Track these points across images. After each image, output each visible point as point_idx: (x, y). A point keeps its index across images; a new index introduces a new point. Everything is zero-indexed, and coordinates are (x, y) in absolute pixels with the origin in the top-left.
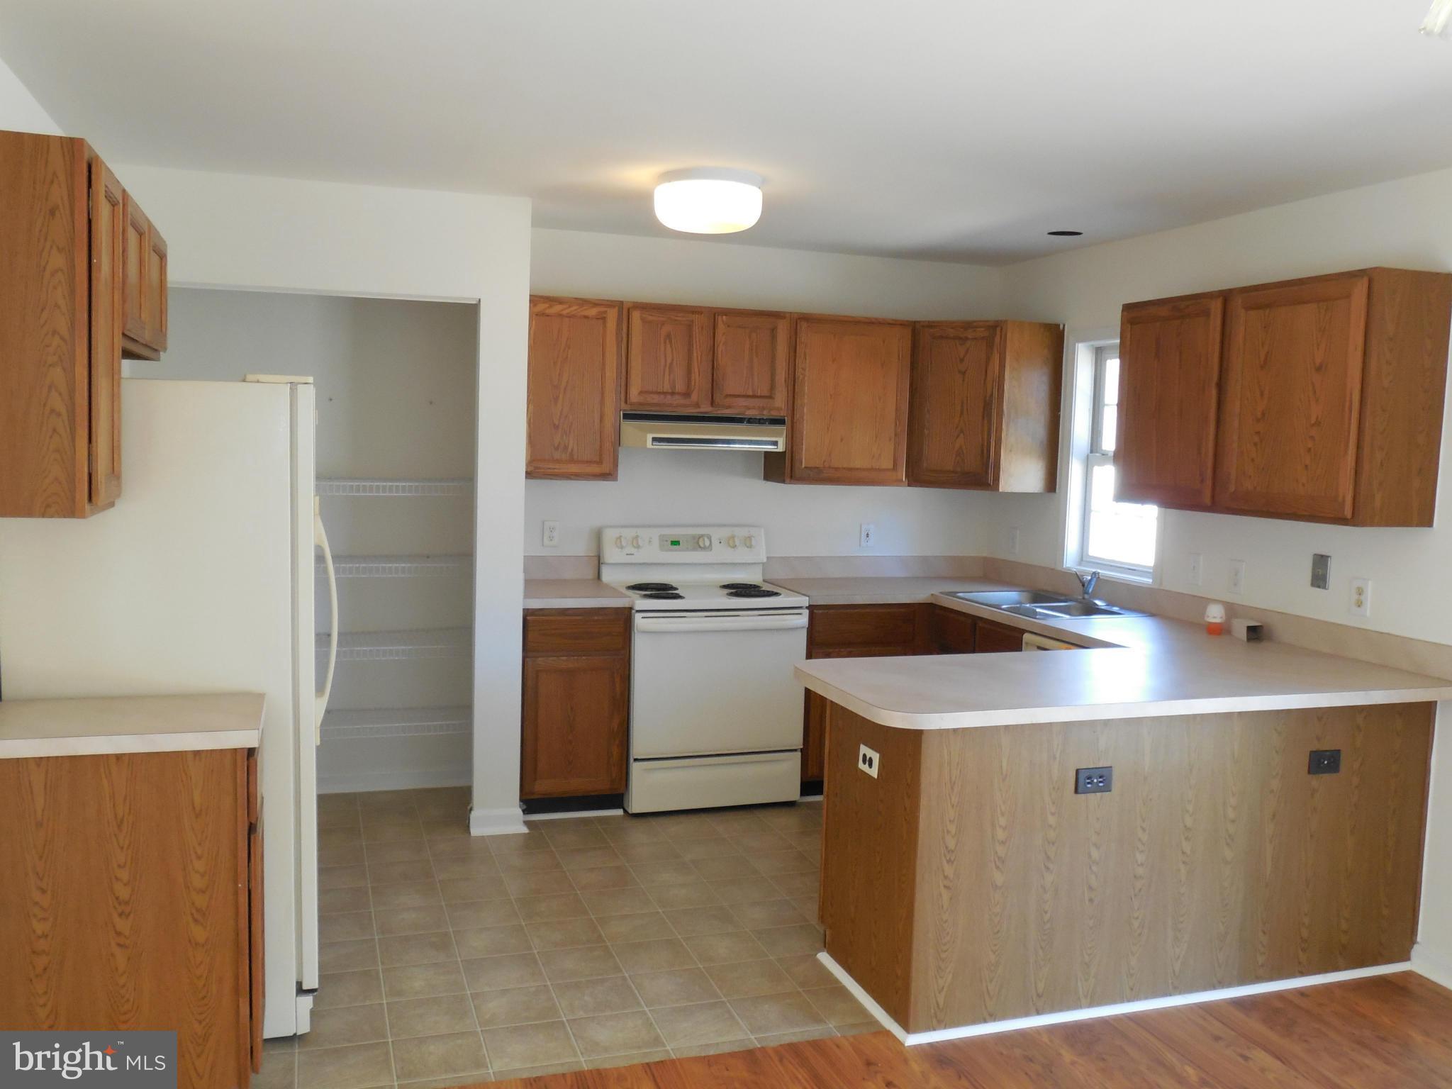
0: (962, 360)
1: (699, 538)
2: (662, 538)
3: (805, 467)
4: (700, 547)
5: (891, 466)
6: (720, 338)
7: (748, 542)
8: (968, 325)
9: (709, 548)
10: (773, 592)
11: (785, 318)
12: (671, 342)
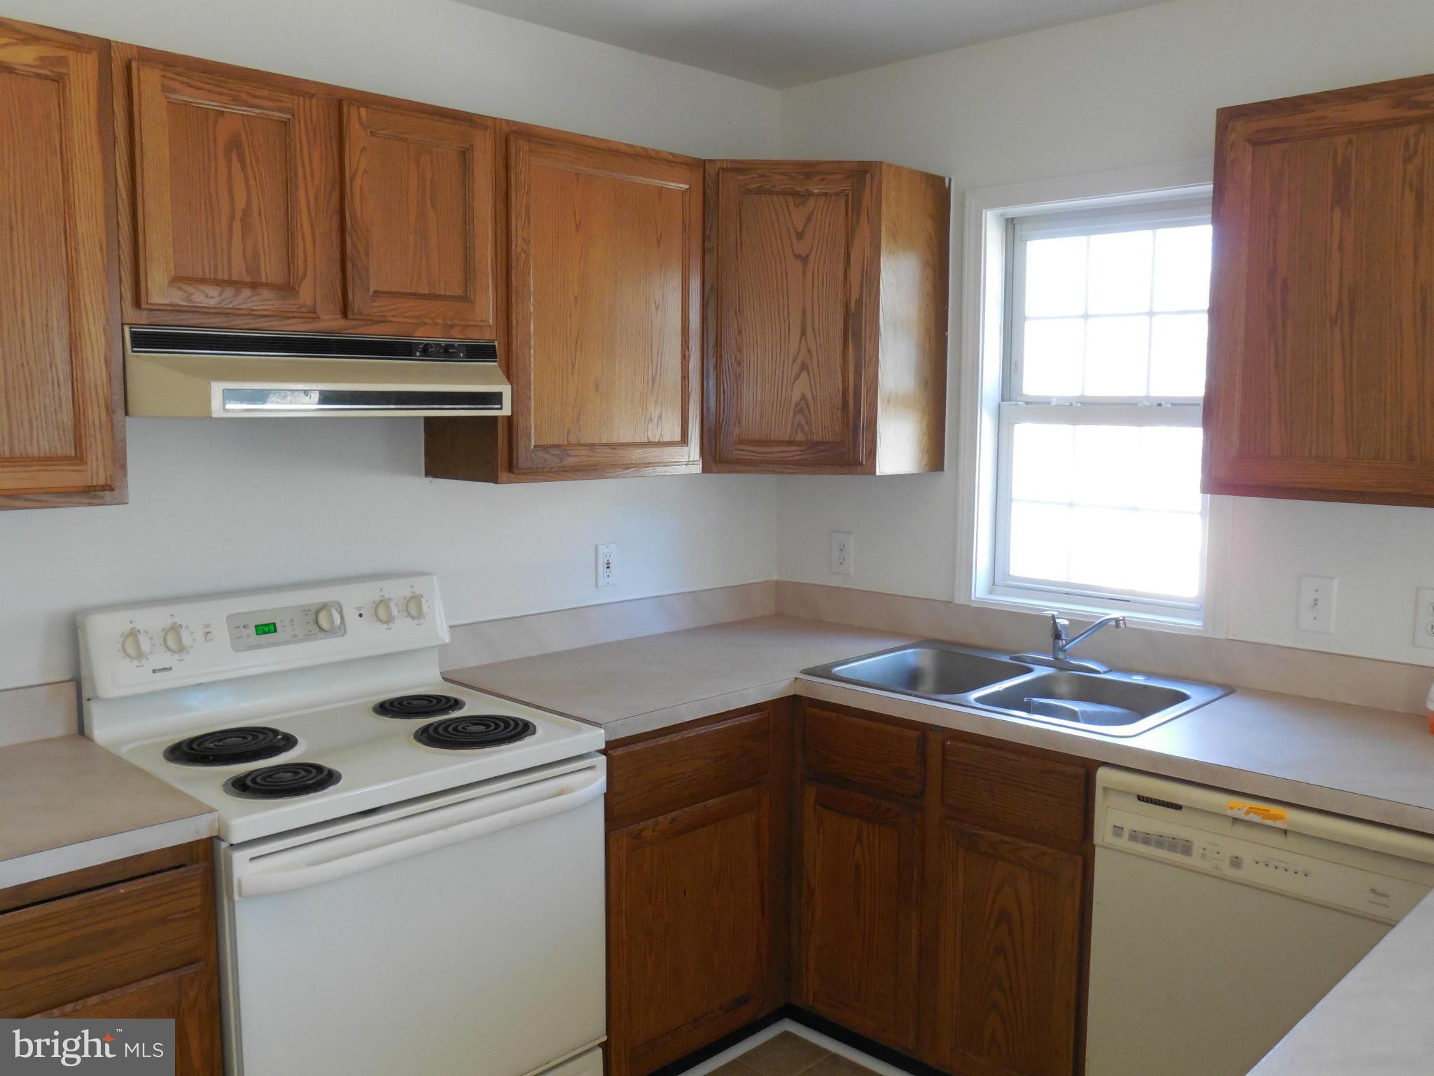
0: (800, 236)
1: (317, 613)
2: (236, 623)
3: (535, 446)
4: (321, 629)
5: (678, 438)
6: (357, 160)
7: (414, 607)
8: (809, 170)
9: (341, 630)
11: (486, 128)
12: (242, 159)
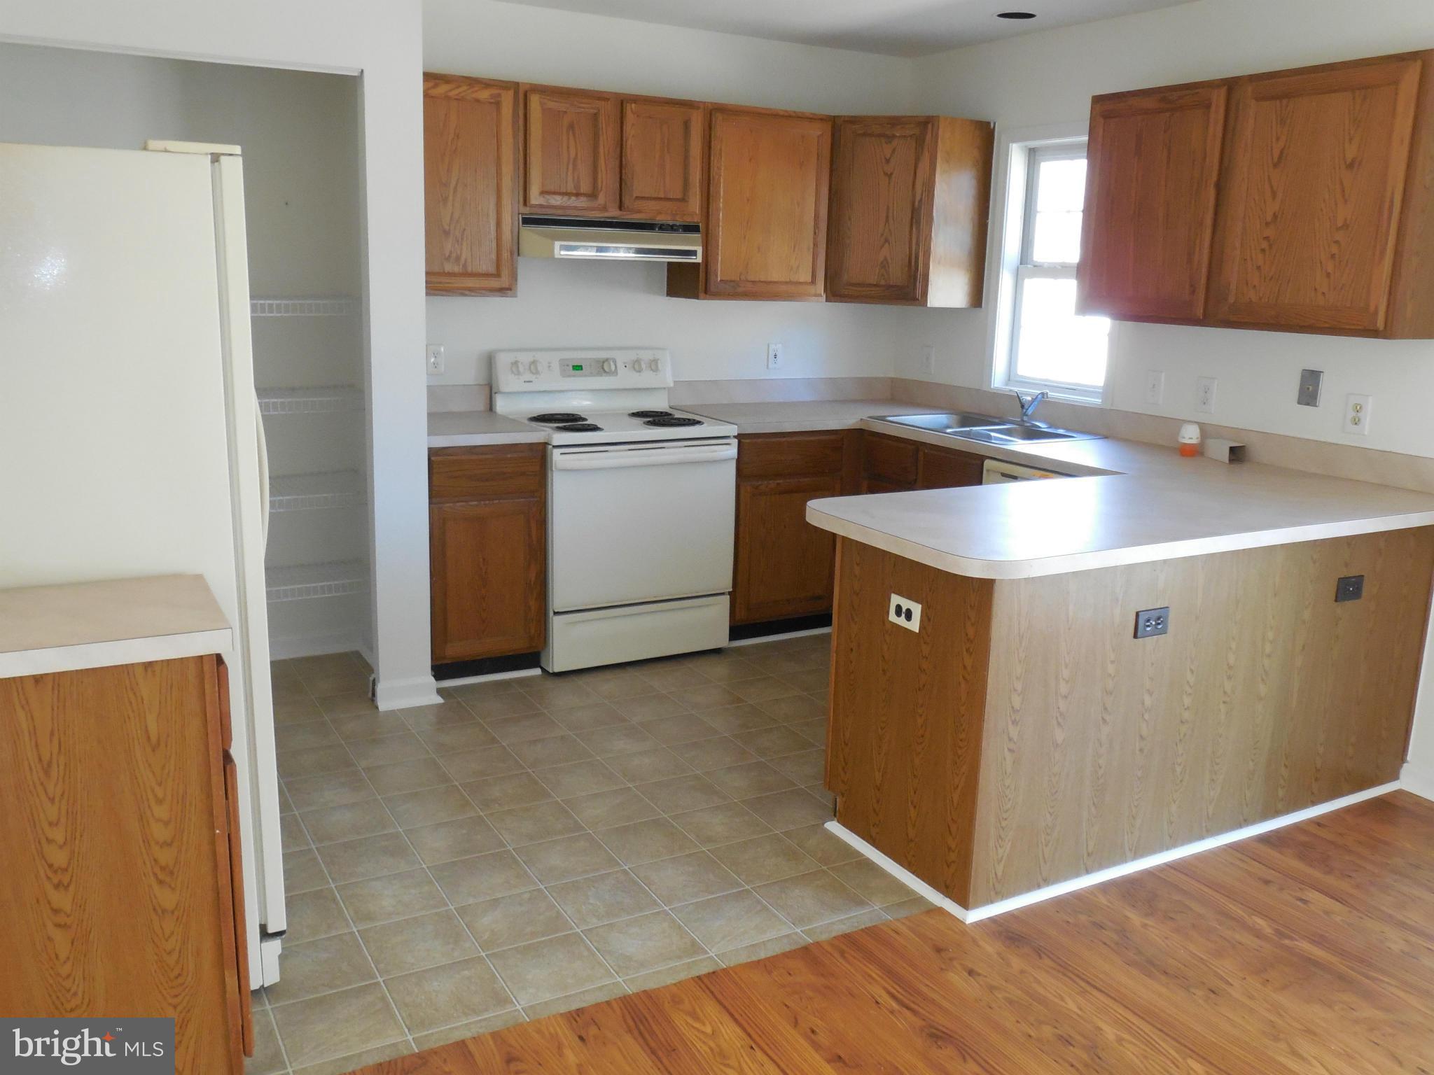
0: (888, 161)
1: (604, 362)
2: (563, 363)
3: (720, 281)
4: (605, 372)
5: (809, 279)
6: (630, 130)
7: (654, 365)
8: (895, 121)
9: (615, 373)
10: (694, 420)
11: (698, 108)
12: (574, 135)
